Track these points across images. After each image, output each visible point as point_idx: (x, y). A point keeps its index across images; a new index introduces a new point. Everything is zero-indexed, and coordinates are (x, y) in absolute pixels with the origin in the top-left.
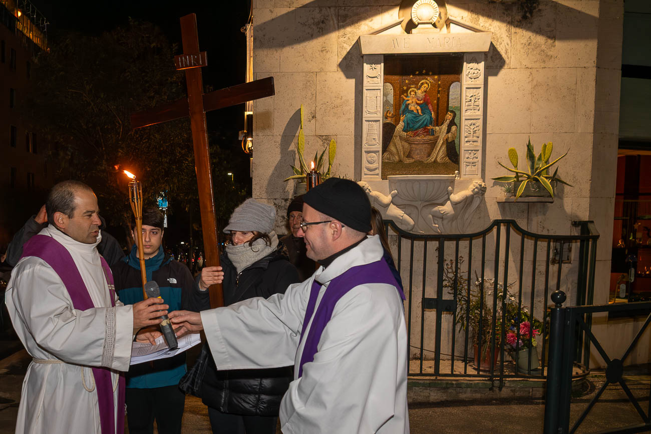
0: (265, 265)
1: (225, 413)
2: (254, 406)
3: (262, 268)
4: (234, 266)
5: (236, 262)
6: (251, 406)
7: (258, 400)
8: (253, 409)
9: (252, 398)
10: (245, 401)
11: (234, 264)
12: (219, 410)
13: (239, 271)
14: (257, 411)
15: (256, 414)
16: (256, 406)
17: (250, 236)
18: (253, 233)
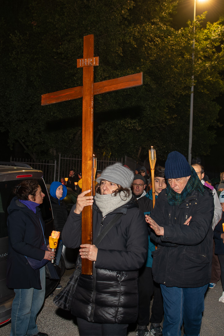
0: (124, 211)
1: (91, 322)
2: (114, 317)
3: (122, 213)
4: (100, 210)
5: (101, 208)
6: (111, 316)
7: (117, 312)
8: (113, 319)
9: (112, 311)
10: (107, 313)
11: (101, 209)
12: (87, 320)
13: (104, 215)
14: (116, 320)
15: (116, 323)
16: (115, 317)
17: (115, 188)
18: (118, 186)
